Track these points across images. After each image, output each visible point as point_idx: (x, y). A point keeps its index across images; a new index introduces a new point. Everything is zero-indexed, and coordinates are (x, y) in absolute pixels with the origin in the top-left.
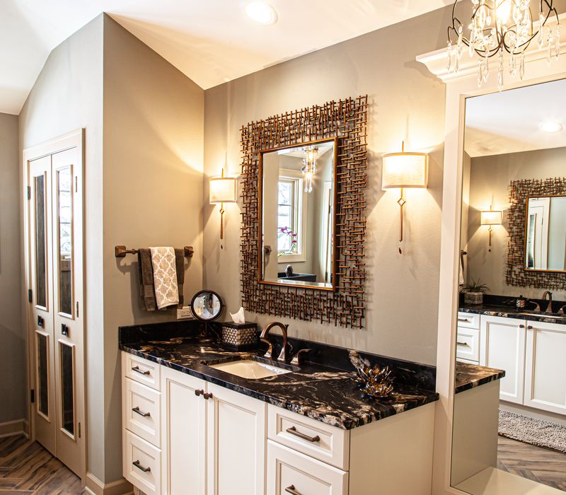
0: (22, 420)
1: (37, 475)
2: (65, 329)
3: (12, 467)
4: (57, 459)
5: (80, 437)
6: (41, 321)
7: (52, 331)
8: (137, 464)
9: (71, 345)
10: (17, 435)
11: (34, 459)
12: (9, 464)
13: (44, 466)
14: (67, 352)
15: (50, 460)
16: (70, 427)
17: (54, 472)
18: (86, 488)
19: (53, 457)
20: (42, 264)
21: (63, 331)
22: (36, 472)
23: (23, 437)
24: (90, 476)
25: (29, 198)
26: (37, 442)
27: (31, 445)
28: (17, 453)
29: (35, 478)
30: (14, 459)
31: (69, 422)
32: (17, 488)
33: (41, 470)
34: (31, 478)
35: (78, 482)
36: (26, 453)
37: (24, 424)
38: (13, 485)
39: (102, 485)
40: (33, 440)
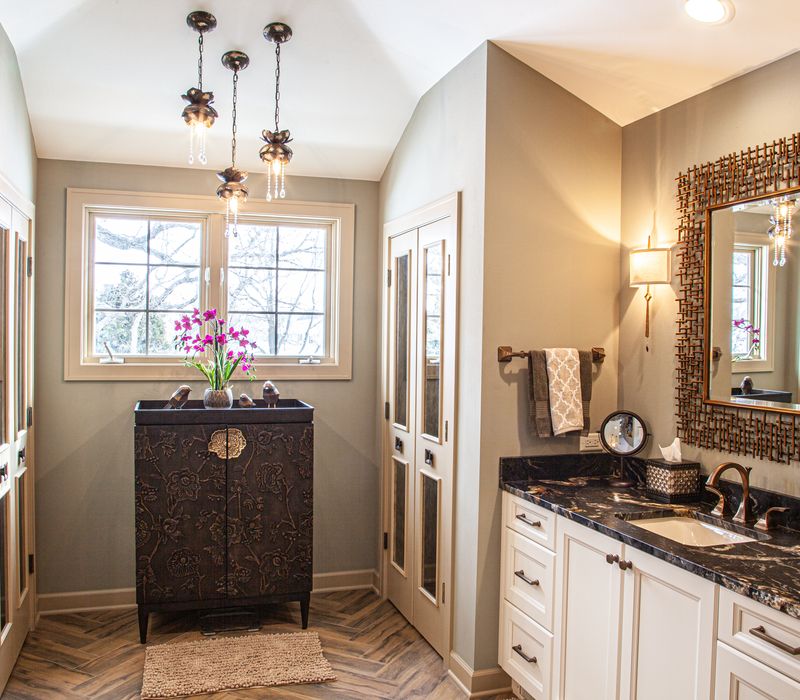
0: (373, 570)
1: (388, 644)
2: (430, 457)
3: (359, 629)
4: (413, 627)
5: (443, 601)
6: (400, 444)
7: (412, 459)
8: (517, 649)
9: (437, 478)
10: (366, 589)
11: (386, 622)
12: (356, 624)
13: (397, 634)
14: (431, 487)
15: (404, 628)
16: (430, 586)
17: (409, 644)
18: (450, 671)
19: (409, 623)
20: (402, 371)
21: (427, 458)
22: (388, 639)
23: (372, 592)
24: (454, 656)
25: (389, 285)
26: (389, 601)
27: (382, 605)
28: (366, 611)
29: (386, 647)
30: (362, 620)
31: (430, 580)
32: (366, 656)
33: (394, 638)
34: (382, 647)
35: (440, 661)
36: (377, 614)
37: (375, 576)
38: (362, 653)
39: (471, 672)
40: (385, 598)
